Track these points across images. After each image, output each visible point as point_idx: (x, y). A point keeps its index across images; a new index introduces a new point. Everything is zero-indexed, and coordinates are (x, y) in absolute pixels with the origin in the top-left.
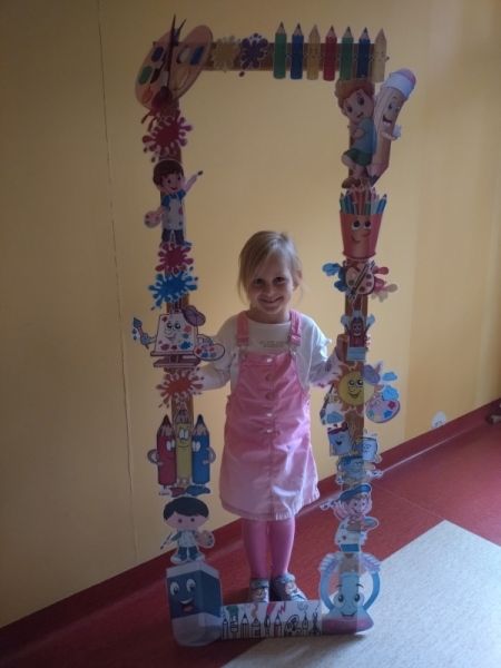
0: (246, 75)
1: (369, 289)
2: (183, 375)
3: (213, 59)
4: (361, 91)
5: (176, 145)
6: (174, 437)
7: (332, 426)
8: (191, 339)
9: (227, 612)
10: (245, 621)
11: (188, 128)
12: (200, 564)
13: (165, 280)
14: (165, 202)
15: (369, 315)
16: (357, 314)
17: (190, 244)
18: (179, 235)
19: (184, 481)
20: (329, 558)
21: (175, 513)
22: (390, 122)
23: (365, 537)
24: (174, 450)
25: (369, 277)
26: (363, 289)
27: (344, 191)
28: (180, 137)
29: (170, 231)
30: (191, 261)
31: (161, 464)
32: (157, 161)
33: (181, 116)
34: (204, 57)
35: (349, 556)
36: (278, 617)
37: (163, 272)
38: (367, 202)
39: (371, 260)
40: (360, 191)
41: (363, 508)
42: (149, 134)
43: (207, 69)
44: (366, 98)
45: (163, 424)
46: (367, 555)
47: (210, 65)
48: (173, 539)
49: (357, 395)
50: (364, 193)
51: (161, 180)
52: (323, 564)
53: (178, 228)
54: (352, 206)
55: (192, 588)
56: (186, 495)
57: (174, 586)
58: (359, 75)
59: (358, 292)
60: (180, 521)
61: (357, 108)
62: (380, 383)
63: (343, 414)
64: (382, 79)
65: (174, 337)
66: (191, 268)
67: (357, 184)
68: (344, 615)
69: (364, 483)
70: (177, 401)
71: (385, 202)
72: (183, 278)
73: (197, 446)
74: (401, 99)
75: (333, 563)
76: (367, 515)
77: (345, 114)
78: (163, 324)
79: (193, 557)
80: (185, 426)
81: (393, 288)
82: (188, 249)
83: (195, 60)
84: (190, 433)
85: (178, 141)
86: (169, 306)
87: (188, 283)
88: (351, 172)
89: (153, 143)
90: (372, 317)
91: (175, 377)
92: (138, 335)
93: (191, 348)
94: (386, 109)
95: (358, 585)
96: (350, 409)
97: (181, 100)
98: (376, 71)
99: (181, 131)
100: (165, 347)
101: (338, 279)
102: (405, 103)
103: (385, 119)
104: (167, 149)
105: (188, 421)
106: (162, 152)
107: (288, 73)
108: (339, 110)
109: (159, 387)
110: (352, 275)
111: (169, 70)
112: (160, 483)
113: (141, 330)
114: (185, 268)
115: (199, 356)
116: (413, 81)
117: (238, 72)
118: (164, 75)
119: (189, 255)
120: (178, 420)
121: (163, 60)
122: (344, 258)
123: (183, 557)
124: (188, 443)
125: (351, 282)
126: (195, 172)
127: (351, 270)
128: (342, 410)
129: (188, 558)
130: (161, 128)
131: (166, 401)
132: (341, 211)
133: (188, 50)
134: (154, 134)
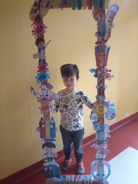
0: (63, 10)
1: (105, 77)
2: (47, 104)
3: (53, 5)
4: (101, 12)
5: (42, 33)
6: (44, 123)
7: (94, 121)
8: (49, 93)
9: (62, 177)
10: (68, 180)
11: (46, 27)
12: (53, 162)
13: (40, 75)
14: (39, 51)
15: (105, 85)
16: (101, 85)
17: (48, 64)
18: (44, 61)
19: (48, 137)
20: (94, 162)
21: (46, 147)
22: (111, 22)
23: (105, 156)
24: (45, 127)
25: (105, 73)
26: (103, 77)
27: (96, 45)
28: (43, 30)
29: (41, 60)
30: (48, 69)
31: (41, 132)
32: (37, 38)
33: (43, 23)
34: (50, 5)
35: (101, 162)
36: (78, 180)
37: (39, 73)
38: (104, 49)
39: (105, 67)
40: (101, 45)
41: (104, 147)
42: (34, 30)
43: (51, 9)
44: (102, 14)
45: (41, 119)
46: (106, 162)
47: (52, 7)
48: (45, 155)
49: (102, 111)
50: (103, 46)
51: (38, 44)
52: (92, 164)
53: (43, 59)
54: (99, 50)
55: (51, 170)
56: (49, 141)
57: (46, 169)
58: (100, 7)
59: (101, 78)
60: (47, 149)
61: (100, 18)
62: (109, 107)
63: (97, 117)
64: (107, 8)
65: (44, 93)
66: (48, 71)
67: (100, 43)
68: (99, 180)
69: (105, 139)
70: (45, 112)
71: (110, 48)
72: (46, 74)
73: (52, 126)
74: (114, 14)
75: (95, 164)
76: (106, 149)
77: (96, 20)
78: (40, 89)
79: (51, 160)
80: (48, 120)
81: (113, 76)
82: (47, 65)
83: (47, 6)
84: (49, 122)
85: (43, 31)
86: (42, 83)
87: (47, 76)
88: (98, 39)
89: (35, 32)
90: (106, 86)
91: (44, 105)
92: (32, 92)
93: (49, 96)
94: (109, 18)
95: (103, 171)
96: (100, 115)
97: (43, 19)
98: (106, 6)
99: (44, 28)
100: (41, 96)
101: (95, 74)
102: (116, 16)
103: (109, 21)
104: (39, 34)
105: (49, 119)
106: (38, 35)
107: (77, 8)
108: (94, 19)
109: (40, 108)
110: (99, 72)
111: (39, 9)
112: (41, 137)
113: (33, 91)
114: (46, 71)
115: (52, 98)
116: (118, 8)
117: (61, 9)
118: (38, 11)
119: (47, 67)
120: (46, 118)
121: (38, 6)
122: (97, 67)
123: (48, 160)
124: (49, 125)
125: (99, 75)
126: (48, 41)
127: (99, 71)
128: (97, 116)
129: (50, 161)
130: (37, 28)
131: (42, 112)
132: (95, 52)
133: (45, 2)
134: (35, 30)
